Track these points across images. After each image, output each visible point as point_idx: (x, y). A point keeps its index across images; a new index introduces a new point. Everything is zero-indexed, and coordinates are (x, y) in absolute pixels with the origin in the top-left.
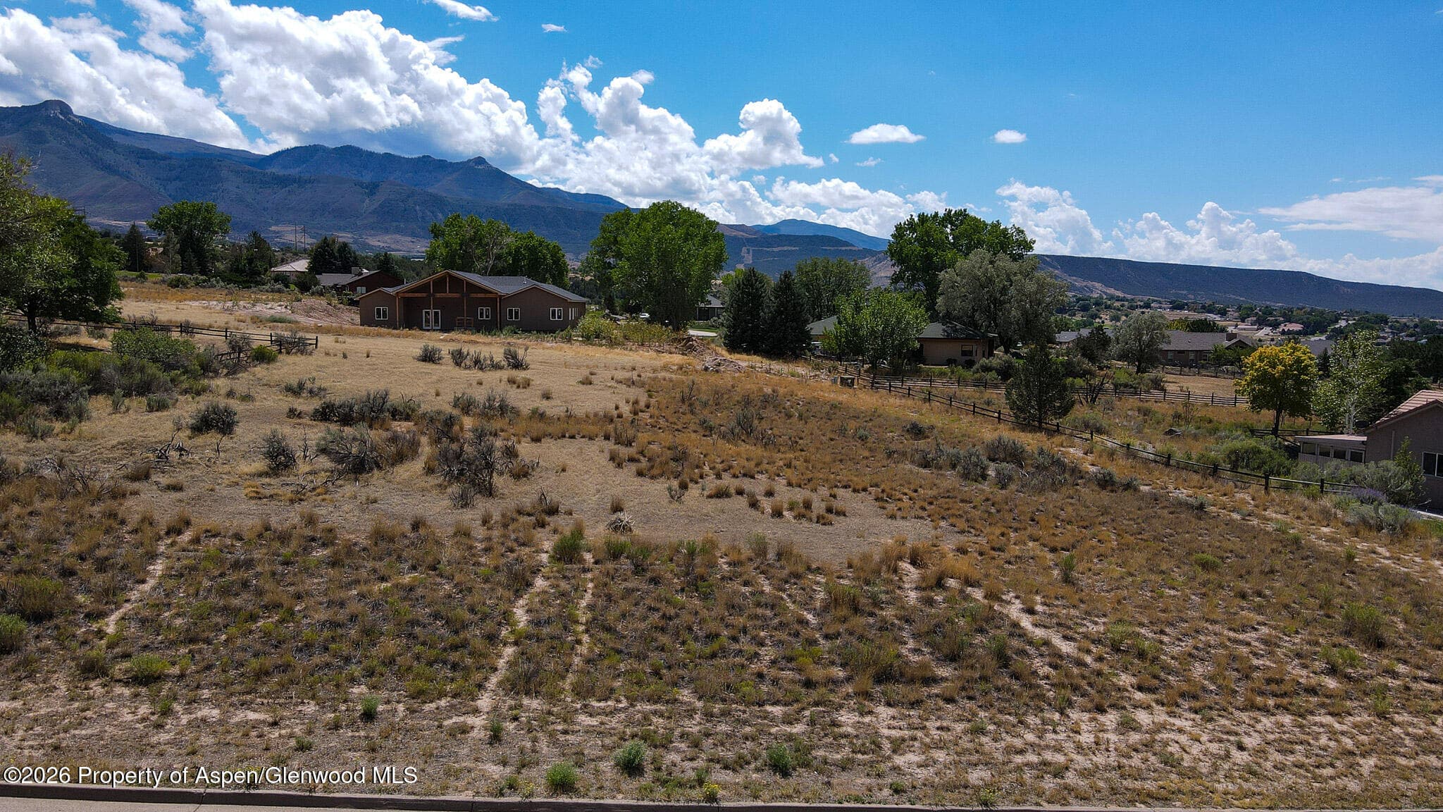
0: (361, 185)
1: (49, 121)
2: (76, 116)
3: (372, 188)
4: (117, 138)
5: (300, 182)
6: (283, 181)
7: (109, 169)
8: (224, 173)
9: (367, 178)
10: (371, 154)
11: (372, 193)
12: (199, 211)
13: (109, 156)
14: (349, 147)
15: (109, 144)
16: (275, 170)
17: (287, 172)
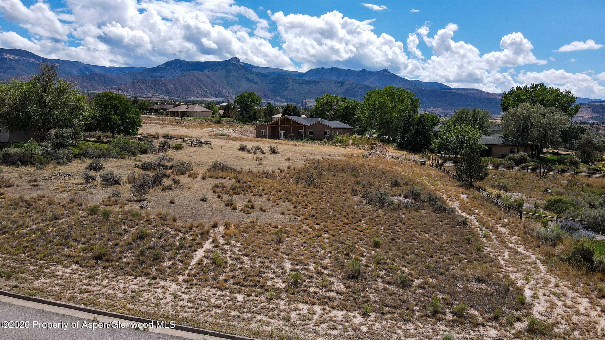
0: (338, 82)
1: (234, 65)
2: (241, 63)
3: (342, 83)
4: (254, 70)
5: (315, 82)
6: (309, 82)
7: (251, 81)
8: (288, 80)
9: (341, 79)
10: (342, 70)
11: (342, 86)
12: (250, 95)
13: (251, 76)
14: (334, 67)
15: (251, 72)
16: (307, 78)
17: (310, 79)
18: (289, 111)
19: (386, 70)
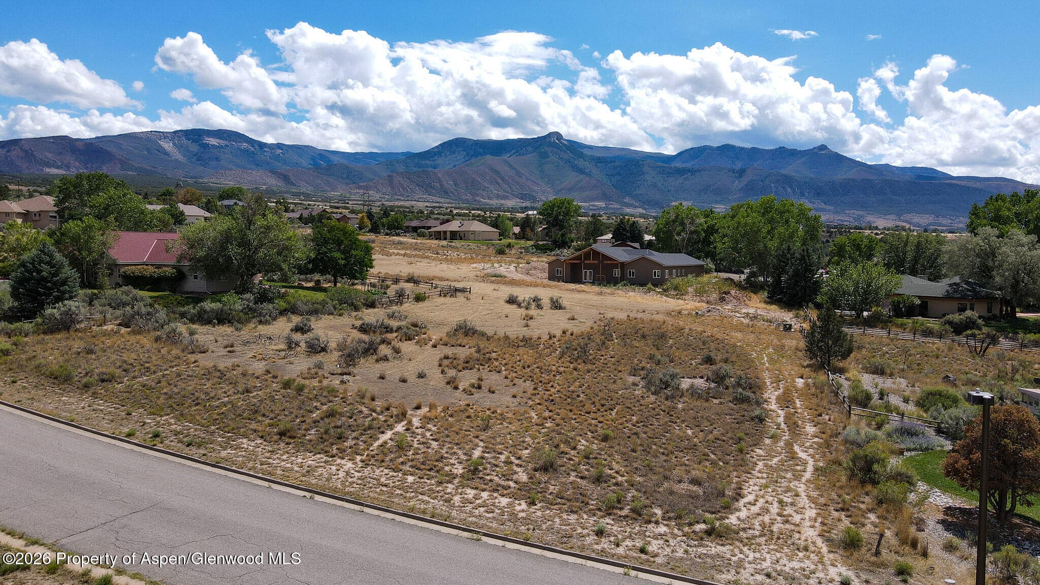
0: (733, 171)
1: (552, 145)
2: (565, 140)
3: (741, 173)
4: (586, 152)
5: (692, 171)
6: (681, 172)
7: (580, 171)
8: (646, 168)
9: (739, 165)
10: (742, 149)
11: (740, 176)
12: (563, 203)
13: (581, 163)
14: (727, 145)
15: (581, 156)
16: (678, 164)
17: (684, 165)
18: (624, 229)
19: (823, 147)
